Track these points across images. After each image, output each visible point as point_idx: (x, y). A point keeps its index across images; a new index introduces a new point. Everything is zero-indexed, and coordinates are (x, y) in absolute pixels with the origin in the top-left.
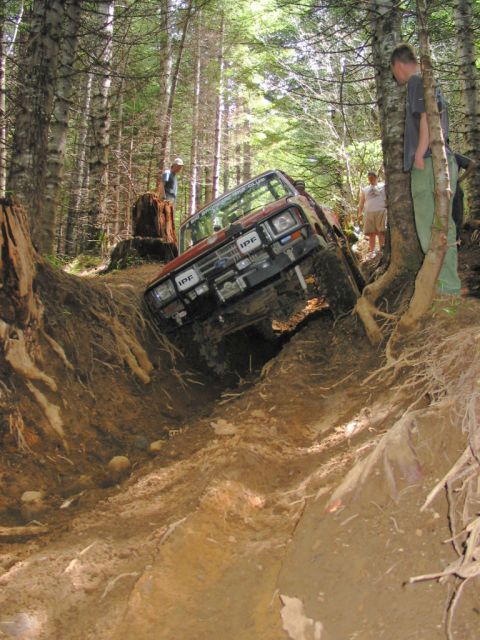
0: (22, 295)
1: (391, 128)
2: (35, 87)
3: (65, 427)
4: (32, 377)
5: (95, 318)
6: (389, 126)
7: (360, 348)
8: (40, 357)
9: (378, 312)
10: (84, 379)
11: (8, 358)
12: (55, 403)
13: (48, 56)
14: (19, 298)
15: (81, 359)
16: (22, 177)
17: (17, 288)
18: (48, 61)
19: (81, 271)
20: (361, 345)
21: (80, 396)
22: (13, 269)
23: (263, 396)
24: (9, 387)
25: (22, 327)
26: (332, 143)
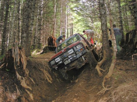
2: (26, 19)
3: (34, 98)
4: (26, 88)
5: (40, 70)
6: (103, 27)
7: (97, 77)
8: (28, 83)
9: (101, 69)
10: (37, 85)
11: (21, 84)
12: (31, 93)
13: (29, 12)
14: (23, 70)
15: (37, 80)
16: (24, 39)
17: (23, 68)
18: (29, 13)
19: (37, 53)
20: (97, 76)
21: (37, 90)
22: (22, 64)
23: (76, 94)
24: (21, 91)
25: (24, 77)
26: (90, 23)
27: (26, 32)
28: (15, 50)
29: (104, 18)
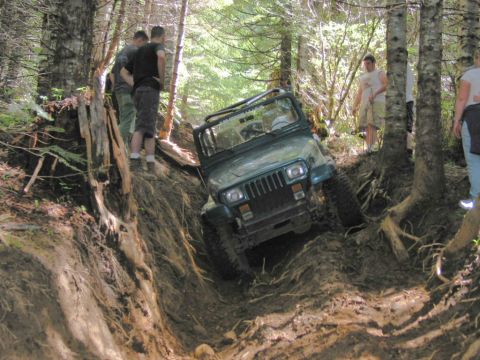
0: (125, 193)
1: (425, 65)
4: (139, 266)
7: (386, 263)
9: (404, 234)
11: (122, 248)
14: (121, 195)
16: (72, 64)
20: (387, 260)
22: (117, 169)
25: (126, 221)
27: (83, 32)
28: (92, 108)
29: (433, 24)
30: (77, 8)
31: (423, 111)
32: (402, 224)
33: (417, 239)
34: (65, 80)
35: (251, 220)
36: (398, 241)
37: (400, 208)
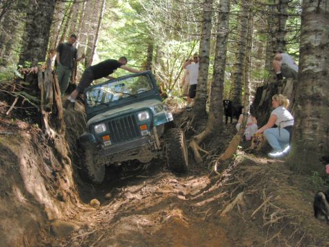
0: (60, 118)
1: (217, 66)
9: (201, 149)
11: (56, 147)
14: (58, 120)
17: (57, 115)
25: (59, 133)
27: (44, 34)
28: (46, 73)
29: (222, 46)
30: (42, 21)
31: (214, 88)
32: (200, 145)
33: (207, 152)
34: (33, 58)
35: (110, 146)
36: (197, 152)
37: (200, 136)
